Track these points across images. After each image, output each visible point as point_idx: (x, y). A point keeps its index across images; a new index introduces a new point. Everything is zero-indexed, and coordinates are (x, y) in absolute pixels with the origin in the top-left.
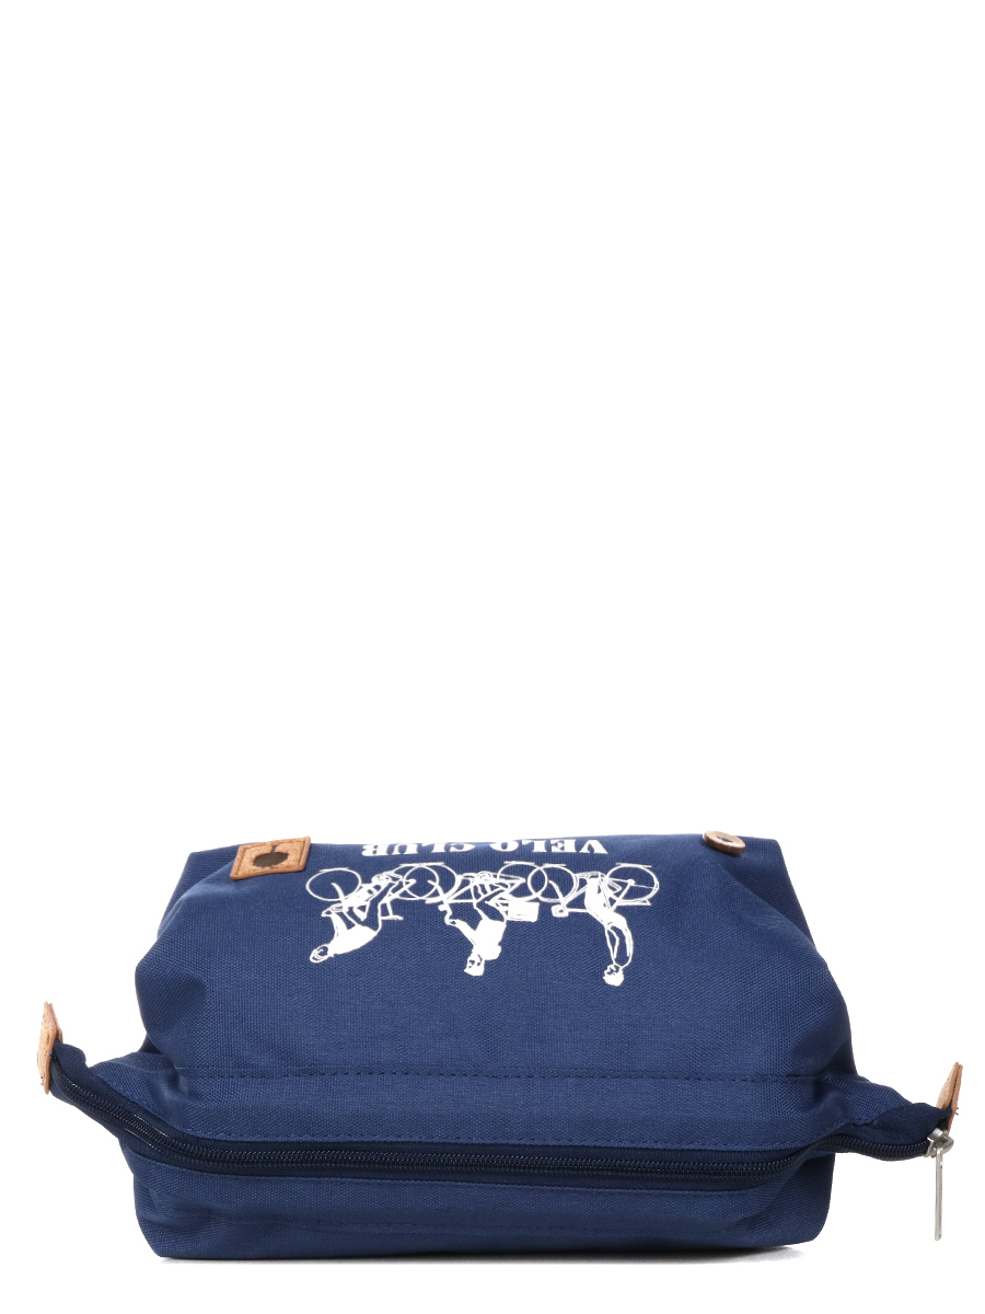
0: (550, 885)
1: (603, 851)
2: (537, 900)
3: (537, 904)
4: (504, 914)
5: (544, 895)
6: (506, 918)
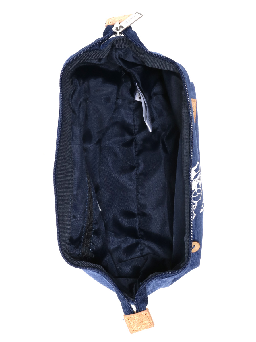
0: (197, 194)
1: (201, 212)
2: (195, 190)
3: (193, 190)
4: (195, 180)
5: (195, 192)
6: (194, 180)
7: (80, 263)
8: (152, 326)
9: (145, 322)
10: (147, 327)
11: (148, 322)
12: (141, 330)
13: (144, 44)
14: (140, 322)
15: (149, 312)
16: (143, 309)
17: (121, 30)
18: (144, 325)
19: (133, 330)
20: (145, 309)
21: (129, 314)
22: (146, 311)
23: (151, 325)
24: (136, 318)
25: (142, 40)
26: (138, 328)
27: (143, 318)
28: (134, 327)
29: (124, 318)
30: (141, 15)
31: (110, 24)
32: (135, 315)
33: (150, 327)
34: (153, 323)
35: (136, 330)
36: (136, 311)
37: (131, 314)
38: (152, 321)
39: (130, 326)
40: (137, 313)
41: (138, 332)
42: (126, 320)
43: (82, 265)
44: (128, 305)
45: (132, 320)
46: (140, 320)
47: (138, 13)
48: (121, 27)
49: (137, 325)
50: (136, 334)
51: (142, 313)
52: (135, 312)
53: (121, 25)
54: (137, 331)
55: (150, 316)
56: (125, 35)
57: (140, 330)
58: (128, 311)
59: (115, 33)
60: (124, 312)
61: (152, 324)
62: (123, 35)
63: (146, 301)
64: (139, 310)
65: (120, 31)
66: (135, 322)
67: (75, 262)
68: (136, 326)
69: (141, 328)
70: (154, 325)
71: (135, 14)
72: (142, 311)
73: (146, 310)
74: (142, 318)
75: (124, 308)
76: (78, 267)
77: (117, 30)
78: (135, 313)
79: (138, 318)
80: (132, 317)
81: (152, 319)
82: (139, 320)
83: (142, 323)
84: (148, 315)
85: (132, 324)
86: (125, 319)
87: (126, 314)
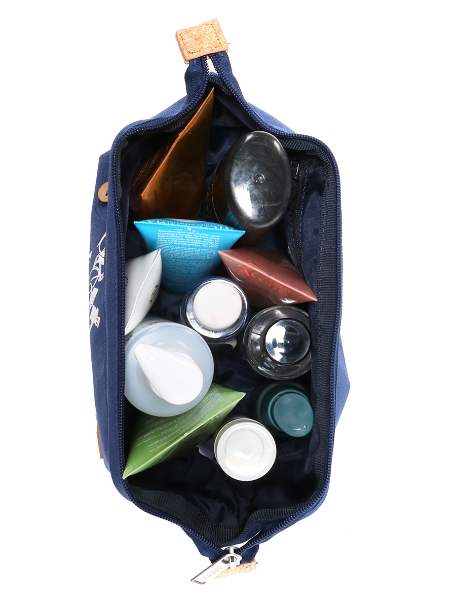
7: (304, 147)
8: (179, 33)
9: (191, 39)
10: (187, 31)
11: (187, 40)
12: (198, 26)
13: (187, 536)
14: (200, 40)
15: (184, 56)
16: (195, 62)
17: (226, 558)
18: (194, 33)
19: (213, 24)
20: (191, 61)
21: (219, 52)
22: (189, 59)
23: (180, 35)
24: (208, 45)
25: (190, 541)
26: (203, 29)
27: (194, 47)
28: (210, 30)
29: (227, 46)
30: (195, 579)
31: (246, 565)
32: (208, 51)
33: (184, 31)
34: (177, 38)
35: (207, 26)
36: (206, 59)
37: (216, 53)
38: (179, 42)
39: (218, 32)
40: (205, 55)
41: (204, 21)
42: (225, 42)
43: (301, 143)
44: (221, 69)
45: (214, 42)
46: (198, 42)
47: (201, 583)
48: (226, 562)
49: (206, 35)
50: (208, 19)
51: (196, 55)
52: (208, 57)
53: (227, 566)
54: (206, 24)
55: (181, 50)
56: (219, 550)
57: (200, 25)
58: (220, 58)
59: (237, 551)
60: (228, 57)
61: (179, 37)
62: (223, 549)
63: (189, 77)
64: (201, 60)
65: (228, 555)
66: (209, 38)
67: (314, 147)
68: (207, 32)
69: (199, 28)
70: (176, 35)
71: (204, 582)
72: (196, 59)
73: (189, 61)
74: (197, 47)
75: (228, 64)
76: (309, 138)
77: (232, 558)
78: (209, 55)
79: (204, 46)
80: (213, 48)
81: (179, 45)
82: (202, 42)
83: (197, 37)
84: (185, 52)
85: (215, 35)
86: (225, 45)
87: (224, 53)
